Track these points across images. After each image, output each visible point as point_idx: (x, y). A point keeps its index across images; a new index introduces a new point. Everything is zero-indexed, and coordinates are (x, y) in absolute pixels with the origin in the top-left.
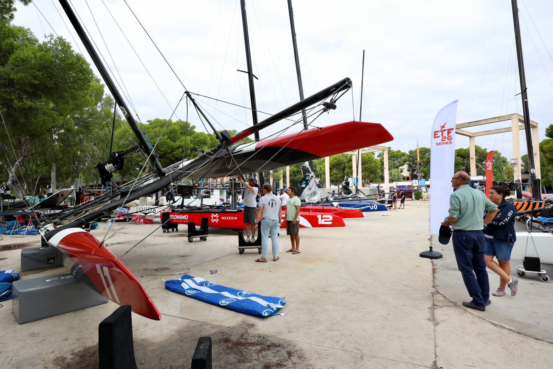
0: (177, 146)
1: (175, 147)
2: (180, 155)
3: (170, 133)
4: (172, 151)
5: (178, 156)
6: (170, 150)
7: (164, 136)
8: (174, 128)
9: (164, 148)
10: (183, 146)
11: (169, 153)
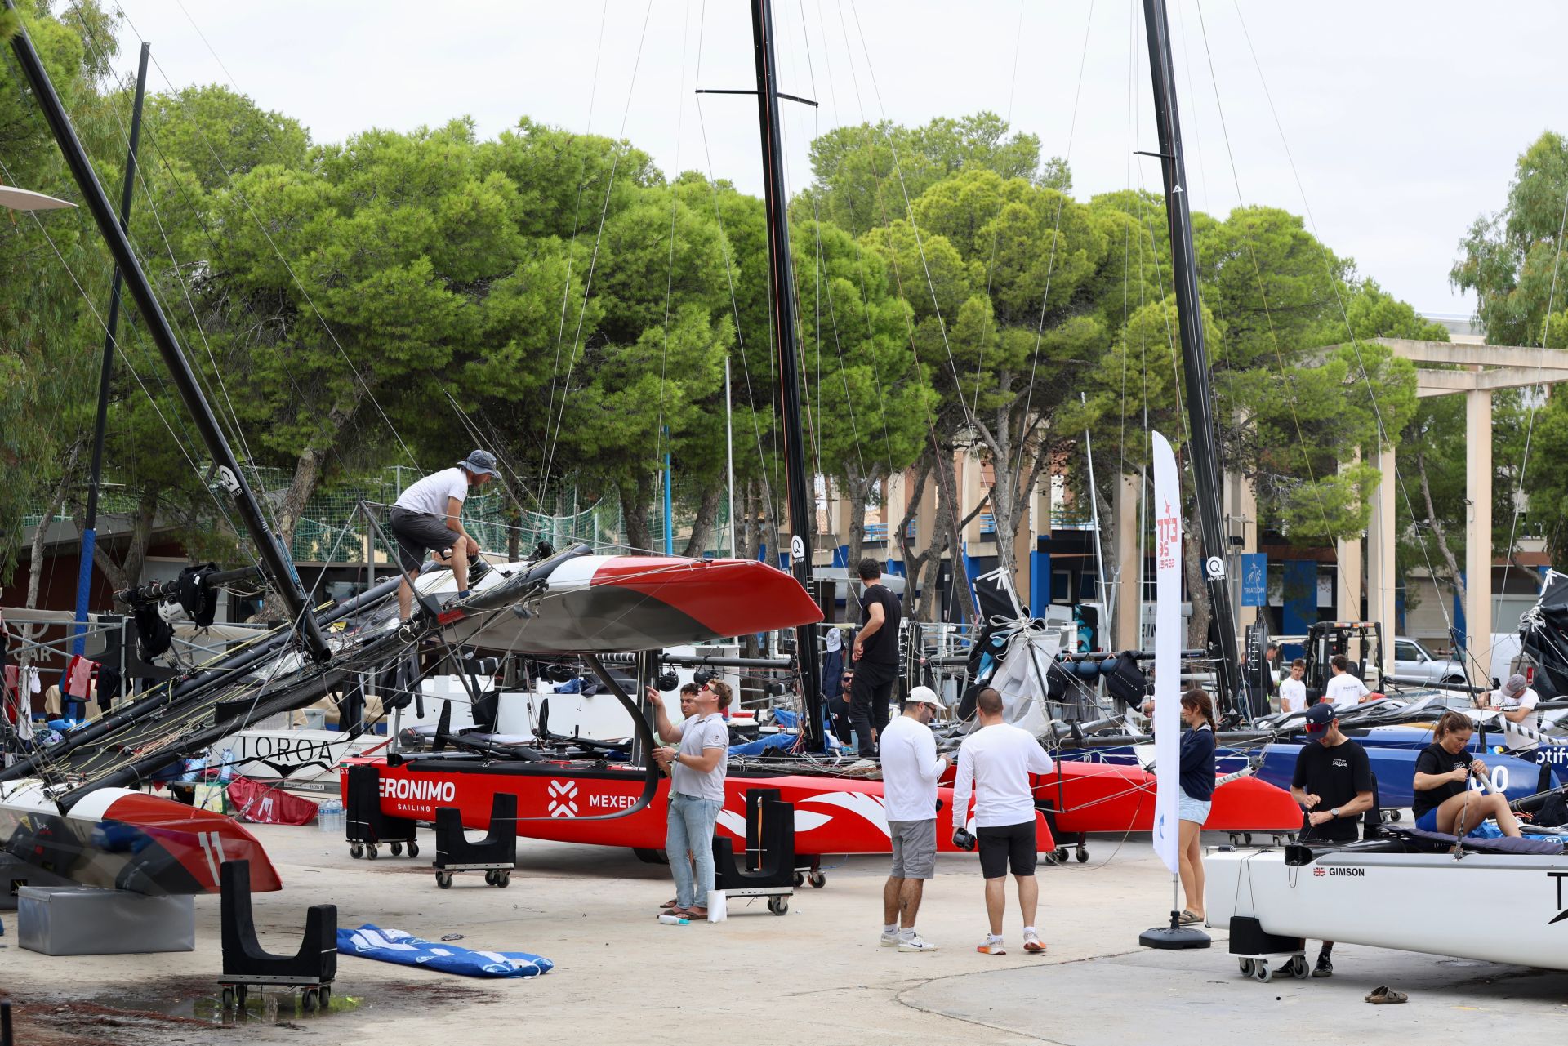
0: (489, 326)
1: (480, 332)
2: (515, 381)
3: (451, 235)
4: (461, 358)
5: (500, 392)
6: (449, 349)
7: (408, 260)
8: (475, 205)
9: (406, 345)
10: (533, 322)
11: (440, 373)
